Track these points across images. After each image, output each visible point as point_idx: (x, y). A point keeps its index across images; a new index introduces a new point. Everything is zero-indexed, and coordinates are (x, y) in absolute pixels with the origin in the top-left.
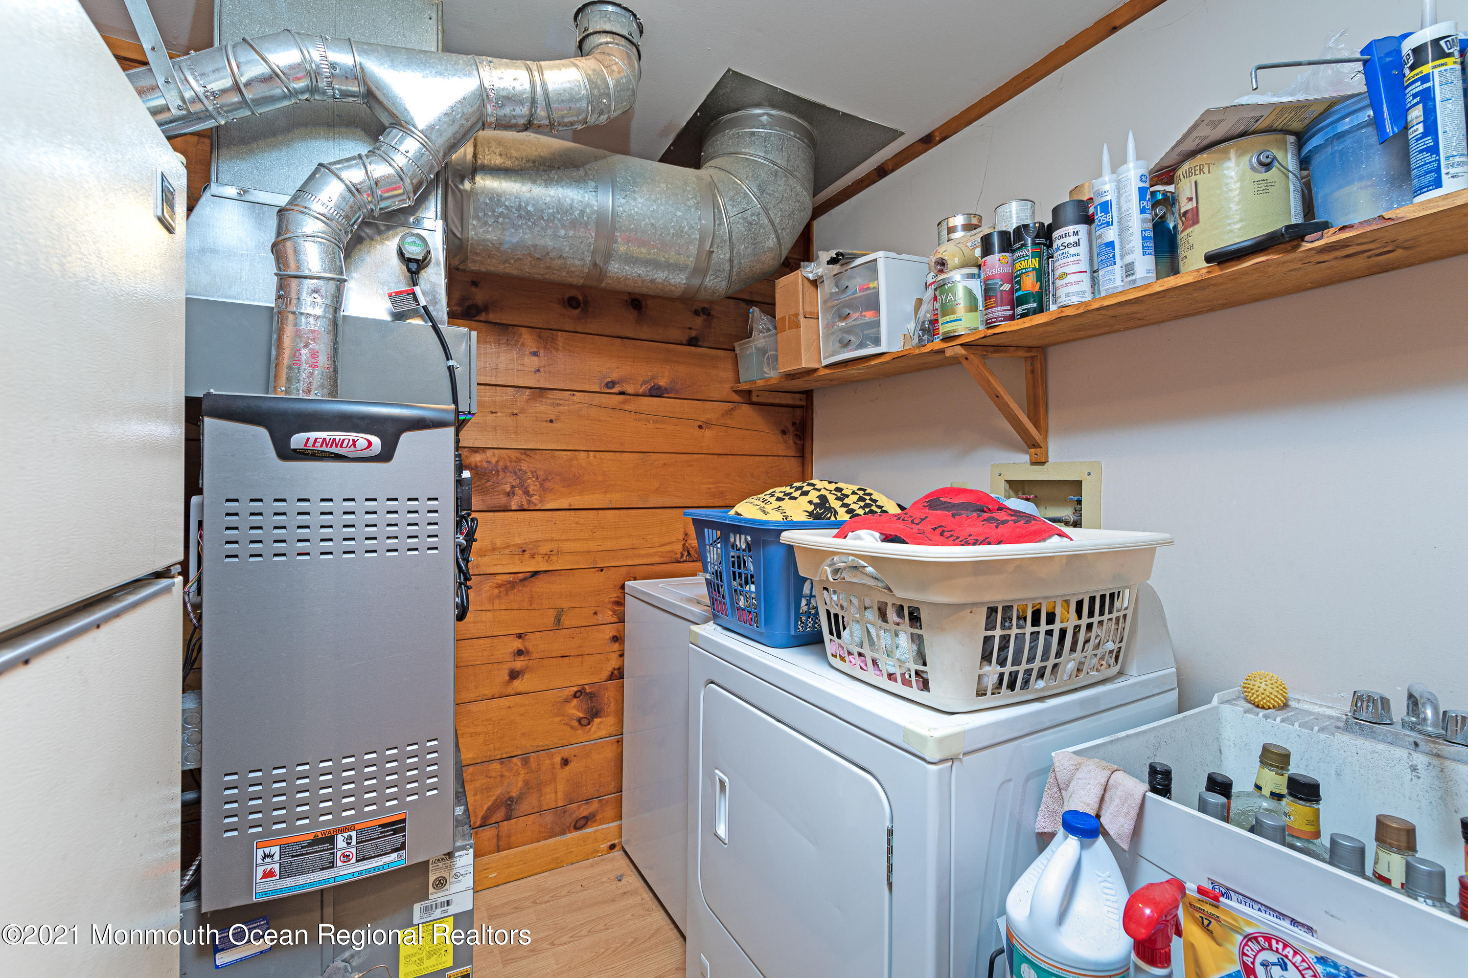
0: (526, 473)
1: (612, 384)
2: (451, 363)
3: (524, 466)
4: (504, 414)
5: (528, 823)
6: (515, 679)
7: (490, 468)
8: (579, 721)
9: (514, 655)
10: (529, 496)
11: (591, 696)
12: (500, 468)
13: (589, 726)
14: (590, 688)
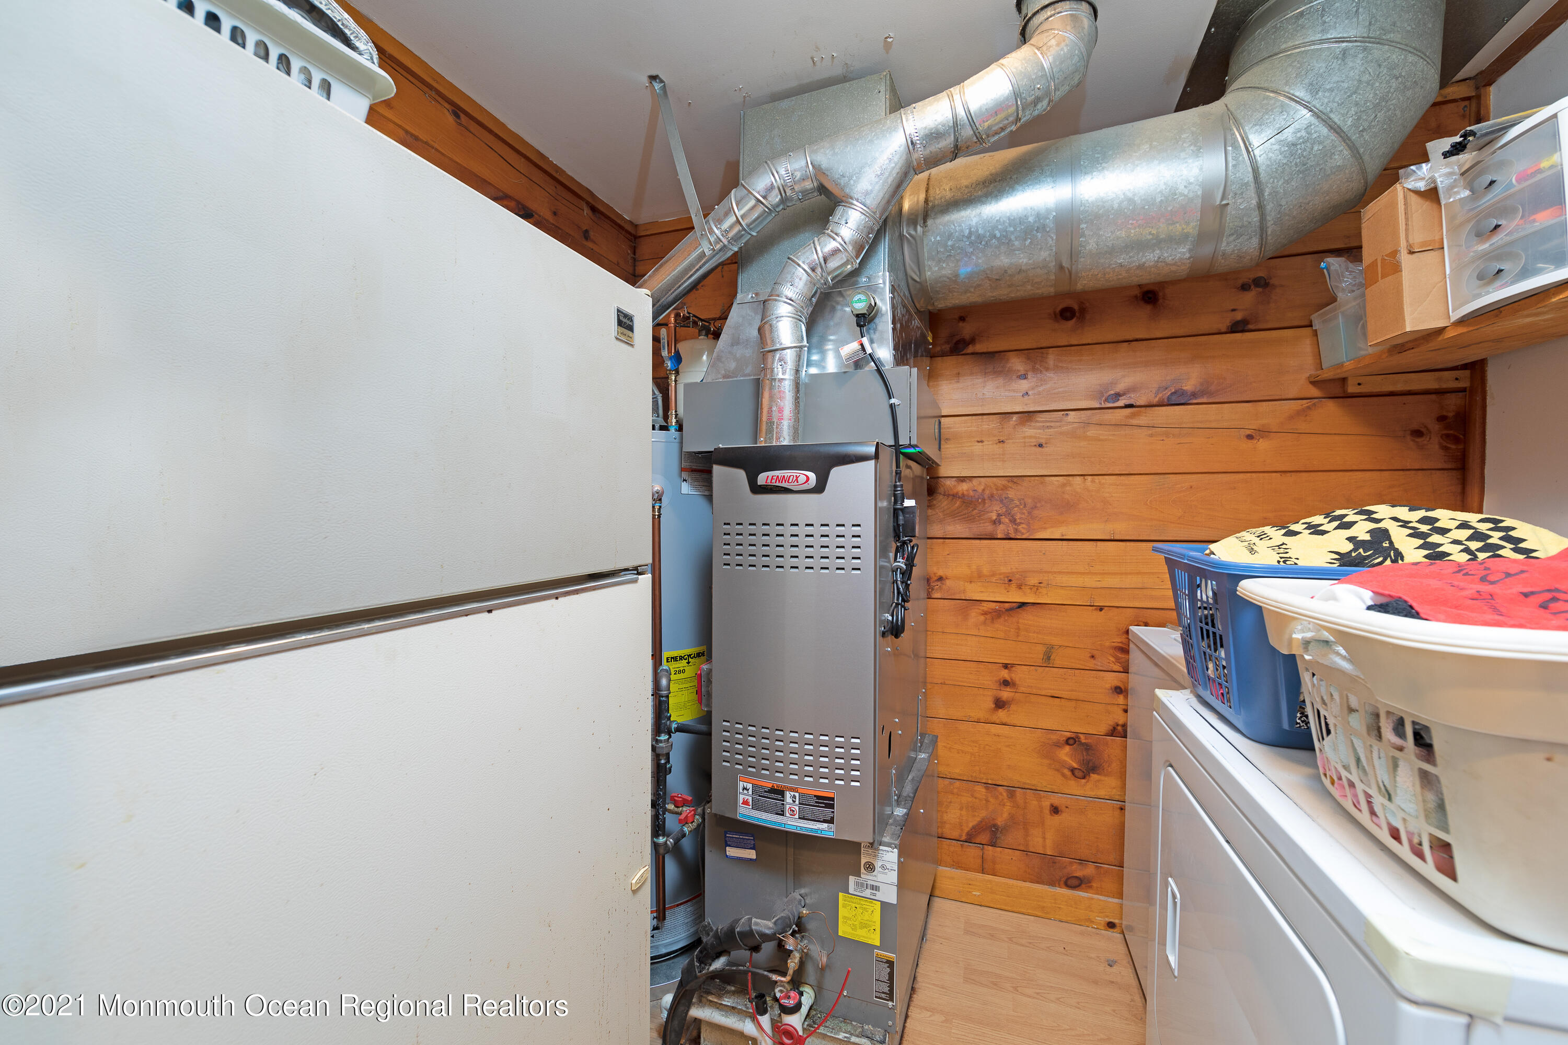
0: (1013, 500)
1: (1118, 396)
2: (893, 401)
3: (1011, 494)
4: (990, 443)
5: (1014, 858)
6: (1001, 708)
7: (977, 497)
8: (1073, 770)
9: (1000, 684)
10: (1016, 524)
11: (1087, 748)
12: (986, 496)
13: (1084, 781)
14: (1086, 739)
